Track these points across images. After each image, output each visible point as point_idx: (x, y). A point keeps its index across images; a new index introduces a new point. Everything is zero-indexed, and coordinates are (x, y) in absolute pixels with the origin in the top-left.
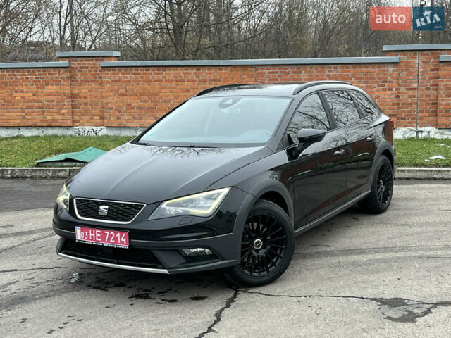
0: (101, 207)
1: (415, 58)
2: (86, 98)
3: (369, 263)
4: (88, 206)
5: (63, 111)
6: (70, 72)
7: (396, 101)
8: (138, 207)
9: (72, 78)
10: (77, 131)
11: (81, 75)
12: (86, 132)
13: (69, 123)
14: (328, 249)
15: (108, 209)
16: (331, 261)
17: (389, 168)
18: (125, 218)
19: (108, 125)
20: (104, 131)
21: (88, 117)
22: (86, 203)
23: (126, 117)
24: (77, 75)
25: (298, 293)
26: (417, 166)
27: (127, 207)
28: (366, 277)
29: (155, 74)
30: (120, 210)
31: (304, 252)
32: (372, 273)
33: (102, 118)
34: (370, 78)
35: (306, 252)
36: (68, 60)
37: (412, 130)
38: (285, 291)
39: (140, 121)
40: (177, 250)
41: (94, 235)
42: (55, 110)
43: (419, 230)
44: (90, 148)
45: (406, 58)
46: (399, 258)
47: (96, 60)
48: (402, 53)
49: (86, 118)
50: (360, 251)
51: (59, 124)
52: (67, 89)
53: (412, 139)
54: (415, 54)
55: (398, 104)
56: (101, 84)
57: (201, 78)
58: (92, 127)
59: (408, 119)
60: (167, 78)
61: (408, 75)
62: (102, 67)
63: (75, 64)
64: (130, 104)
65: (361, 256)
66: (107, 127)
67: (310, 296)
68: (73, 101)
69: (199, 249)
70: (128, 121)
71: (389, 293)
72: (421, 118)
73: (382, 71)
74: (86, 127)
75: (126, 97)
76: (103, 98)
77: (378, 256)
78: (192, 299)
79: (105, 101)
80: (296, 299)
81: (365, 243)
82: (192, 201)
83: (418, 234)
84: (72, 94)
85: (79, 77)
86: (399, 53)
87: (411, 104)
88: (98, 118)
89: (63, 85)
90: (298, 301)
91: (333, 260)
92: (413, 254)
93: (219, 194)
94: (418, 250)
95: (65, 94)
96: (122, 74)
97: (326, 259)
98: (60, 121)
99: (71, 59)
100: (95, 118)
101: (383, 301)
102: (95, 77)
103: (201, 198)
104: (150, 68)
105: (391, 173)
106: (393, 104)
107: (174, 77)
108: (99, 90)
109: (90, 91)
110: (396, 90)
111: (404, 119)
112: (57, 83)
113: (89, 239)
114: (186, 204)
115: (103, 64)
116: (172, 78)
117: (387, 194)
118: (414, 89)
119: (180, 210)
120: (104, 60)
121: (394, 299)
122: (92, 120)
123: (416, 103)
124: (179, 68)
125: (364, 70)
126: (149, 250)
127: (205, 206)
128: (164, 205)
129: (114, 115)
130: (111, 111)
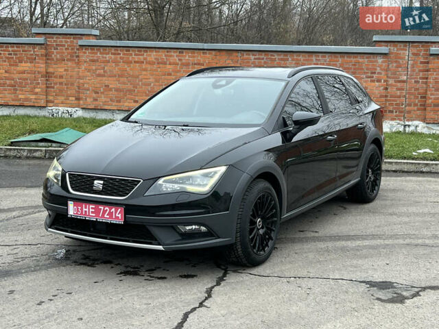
0: (96, 182)
1: (406, 50)
2: (61, 77)
3: (357, 249)
4: (82, 181)
5: (37, 90)
6: (46, 49)
7: (384, 93)
8: (135, 183)
9: (47, 56)
10: (51, 111)
11: (57, 53)
12: (60, 113)
13: (42, 103)
14: (316, 235)
15: (104, 184)
16: (319, 246)
17: (378, 158)
18: (121, 193)
19: (85, 107)
20: (80, 113)
21: (63, 98)
22: (80, 178)
23: (103, 99)
24: (53, 53)
25: (287, 275)
26: (405, 158)
27: (123, 182)
28: (355, 262)
29: (135, 55)
30: (116, 186)
31: (292, 236)
32: (361, 258)
33: (78, 99)
34: (358, 69)
35: (294, 236)
36: (43, 36)
37: (399, 124)
38: (275, 272)
39: (117, 104)
40: (172, 227)
41: (87, 210)
42: (28, 88)
43: (407, 219)
44: (67, 129)
45: (396, 49)
46: (388, 245)
47: (74, 38)
48: (392, 44)
49: (61, 98)
50: (349, 238)
51: (32, 104)
52: (42, 67)
53: (399, 133)
54: (406, 46)
55: (386, 96)
56: (78, 63)
57: (184, 61)
58: (67, 109)
59: (396, 112)
60: (148, 59)
61: (397, 67)
62: (80, 46)
63: (51, 41)
64: (108, 86)
65: (349, 242)
66: (83, 108)
67: (299, 278)
68: (47, 80)
69: (194, 227)
70: (105, 103)
71: (378, 277)
72: (409, 112)
73: (371, 62)
74: (60, 108)
75: (104, 78)
76: (79, 78)
77: (366, 243)
78: (181, 276)
79: (81, 81)
80: (285, 280)
81: (353, 230)
82: (189, 178)
83: (406, 223)
84: (47, 73)
85: (55, 55)
86: (389, 44)
87: (399, 97)
88: (74, 98)
89: (38, 63)
90: (288, 282)
91: (322, 245)
92: (401, 241)
93: (216, 173)
94: (406, 238)
95: (39, 72)
96: (101, 53)
97: (314, 244)
98: (33, 101)
99: (47, 36)
100: (70, 98)
101: (372, 284)
102: (72, 56)
103: (199, 176)
104: (131, 49)
105: (380, 163)
106: (381, 96)
107: (156, 59)
108: (76, 69)
109: (65, 70)
110: (385, 81)
111: (392, 112)
112: (32, 60)
113: (82, 213)
114: (183, 181)
115: (81, 42)
116: (153, 60)
117: (376, 183)
118: (404, 82)
119: (177, 187)
120: (82, 39)
121: (383, 282)
122: (68, 101)
123: (405, 96)
124: (161, 50)
125: (353, 60)
126: (144, 226)
127: (202, 183)
128: (161, 181)
129: (90, 97)
130: (88, 92)
